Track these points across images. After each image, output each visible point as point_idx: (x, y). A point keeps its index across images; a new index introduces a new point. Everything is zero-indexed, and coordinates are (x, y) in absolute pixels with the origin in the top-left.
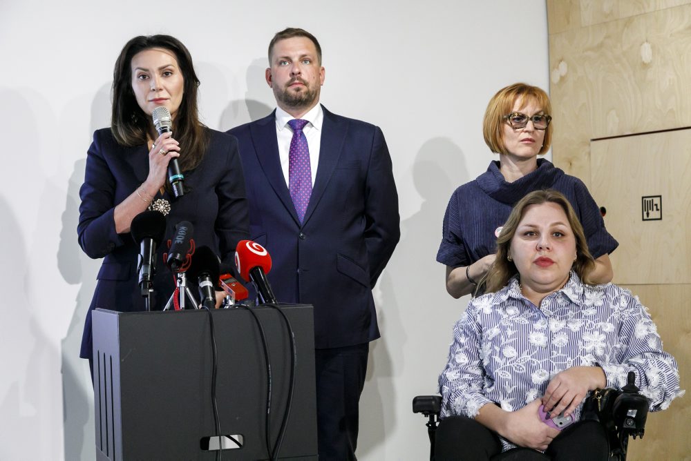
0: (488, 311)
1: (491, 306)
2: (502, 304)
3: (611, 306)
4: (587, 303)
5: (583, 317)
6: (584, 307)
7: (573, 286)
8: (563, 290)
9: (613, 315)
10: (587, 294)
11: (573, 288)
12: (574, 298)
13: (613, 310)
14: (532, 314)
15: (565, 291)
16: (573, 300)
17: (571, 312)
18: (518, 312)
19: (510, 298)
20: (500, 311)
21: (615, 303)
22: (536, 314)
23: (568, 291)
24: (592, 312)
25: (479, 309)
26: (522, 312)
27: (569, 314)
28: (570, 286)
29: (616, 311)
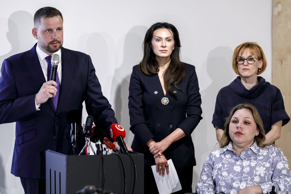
0: (218, 156)
1: (219, 154)
2: (224, 152)
3: (270, 156)
4: (260, 154)
5: (258, 160)
6: (259, 156)
7: (255, 146)
8: (250, 147)
9: (270, 159)
10: (261, 150)
11: (255, 147)
12: (255, 151)
13: (270, 157)
14: (236, 158)
15: (251, 148)
16: (254, 152)
17: (253, 157)
18: (230, 156)
19: (227, 150)
20: (223, 156)
21: (271, 154)
22: (238, 158)
23: (253, 148)
24: (261, 158)
25: (214, 155)
26: (232, 157)
27: (252, 158)
28: (254, 146)
29: (271, 158)
